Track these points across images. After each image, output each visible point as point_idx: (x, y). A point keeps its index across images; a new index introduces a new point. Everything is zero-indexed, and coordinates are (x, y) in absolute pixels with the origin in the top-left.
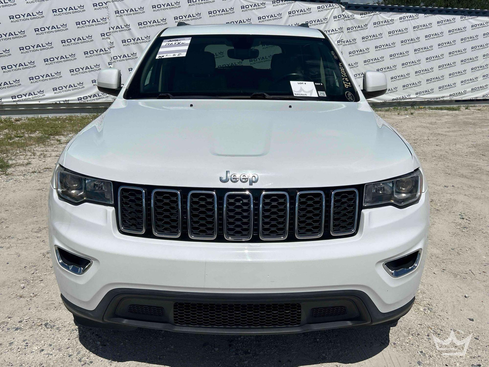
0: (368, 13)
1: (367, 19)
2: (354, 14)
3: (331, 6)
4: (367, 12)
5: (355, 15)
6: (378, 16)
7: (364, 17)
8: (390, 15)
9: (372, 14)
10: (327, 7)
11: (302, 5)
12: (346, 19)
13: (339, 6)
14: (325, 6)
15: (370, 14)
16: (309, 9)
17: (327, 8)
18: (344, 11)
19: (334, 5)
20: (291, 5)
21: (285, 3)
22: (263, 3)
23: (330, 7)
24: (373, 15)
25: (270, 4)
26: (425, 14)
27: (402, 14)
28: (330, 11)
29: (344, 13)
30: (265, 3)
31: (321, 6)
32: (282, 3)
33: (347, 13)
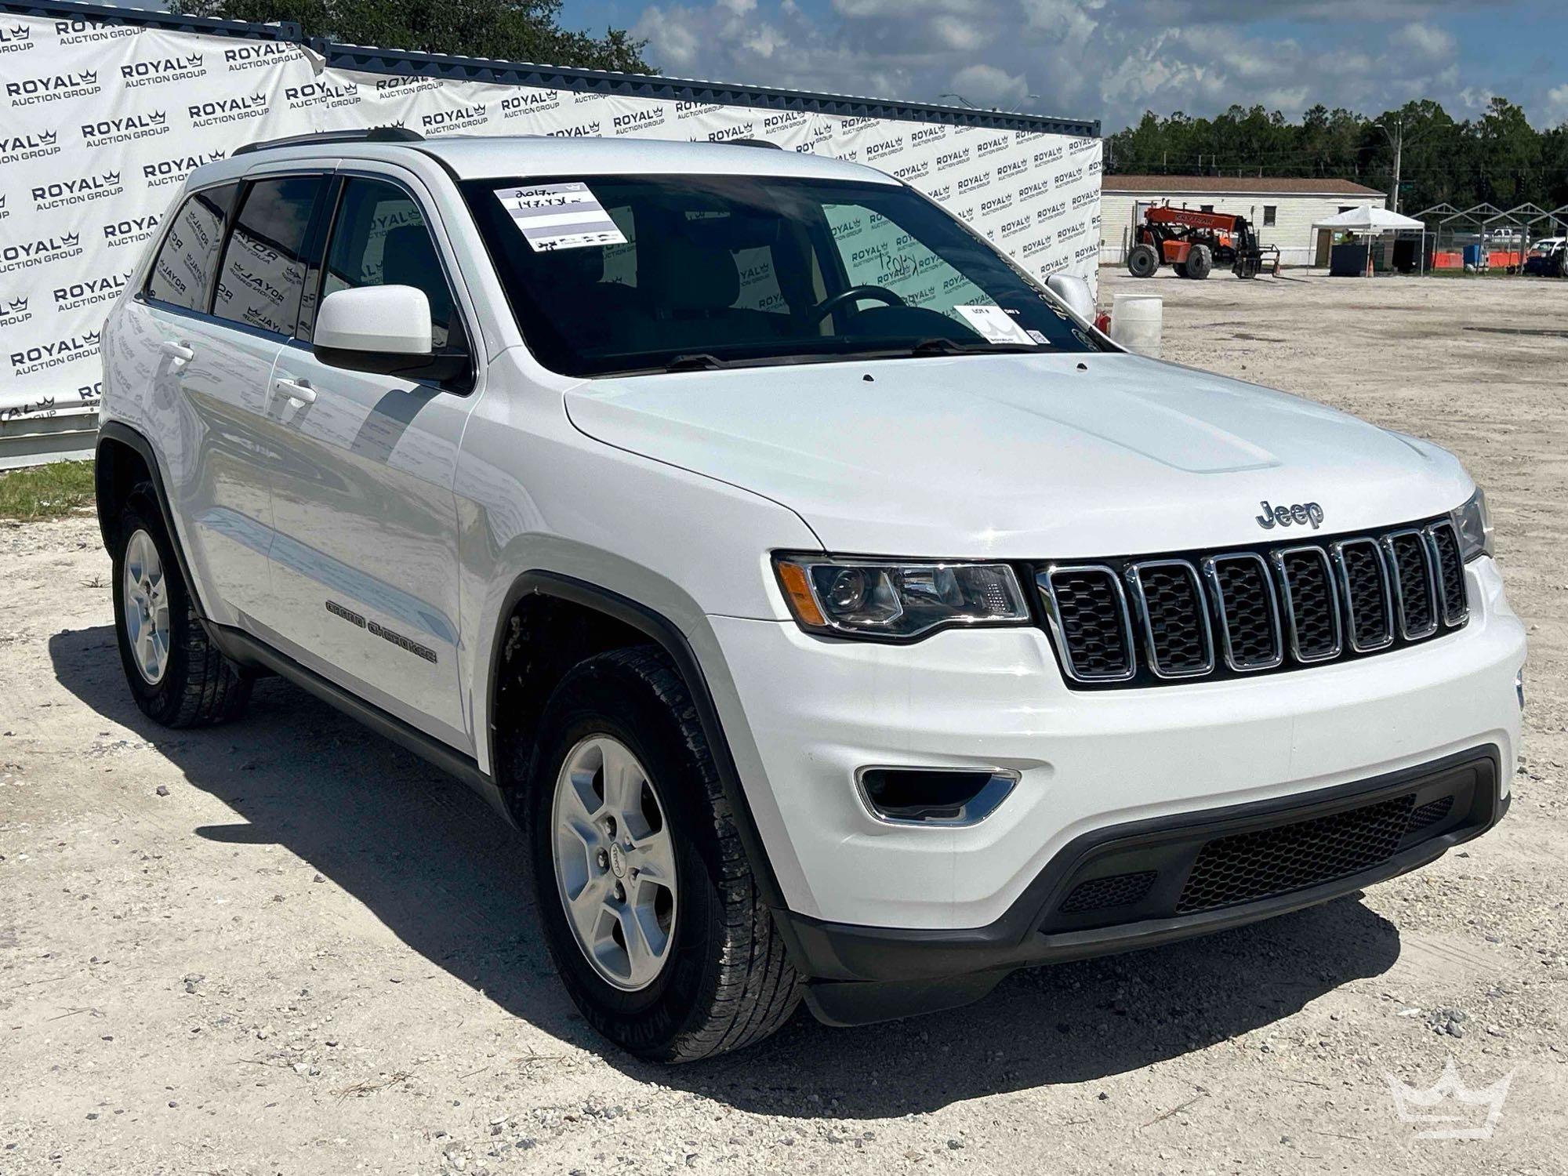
0: (401, 81)
1: (400, 104)
2: (357, 82)
3: (272, 51)
4: (399, 77)
5: (358, 86)
6: (433, 93)
7: (391, 95)
8: (471, 91)
9: (415, 85)
10: (257, 52)
11: (171, 43)
12: (330, 99)
13: (299, 51)
14: (251, 51)
15: (408, 86)
16: (196, 59)
17: (261, 59)
18: (321, 71)
19: (282, 46)
20: (130, 43)
21: (103, 31)
22: (20, 29)
23: (270, 56)
24: (420, 88)
25: (49, 35)
26: (576, 90)
27: (507, 89)
28: (271, 71)
29: (321, 79)
30: (27, 30)
31: (236, 48)
32: (95, 32)
33: (331, 79)
